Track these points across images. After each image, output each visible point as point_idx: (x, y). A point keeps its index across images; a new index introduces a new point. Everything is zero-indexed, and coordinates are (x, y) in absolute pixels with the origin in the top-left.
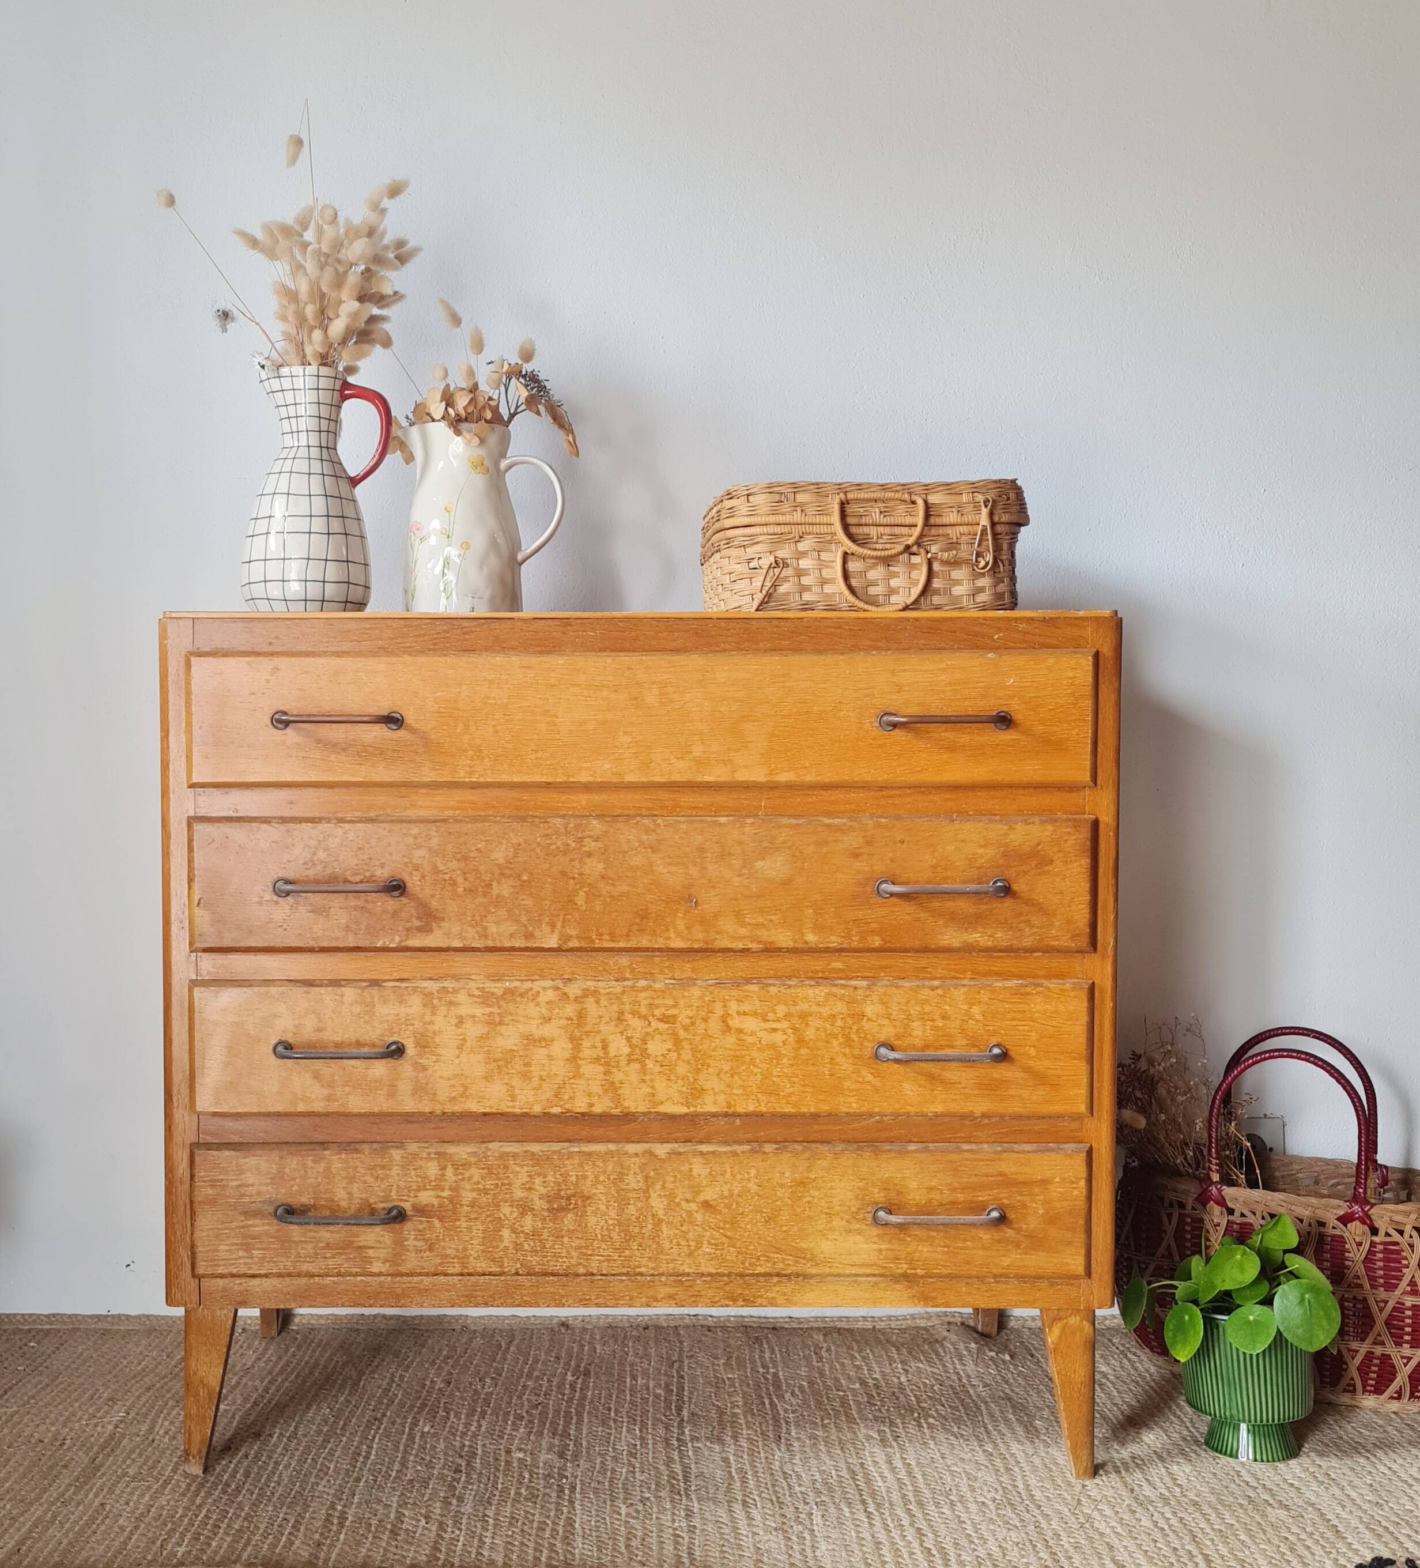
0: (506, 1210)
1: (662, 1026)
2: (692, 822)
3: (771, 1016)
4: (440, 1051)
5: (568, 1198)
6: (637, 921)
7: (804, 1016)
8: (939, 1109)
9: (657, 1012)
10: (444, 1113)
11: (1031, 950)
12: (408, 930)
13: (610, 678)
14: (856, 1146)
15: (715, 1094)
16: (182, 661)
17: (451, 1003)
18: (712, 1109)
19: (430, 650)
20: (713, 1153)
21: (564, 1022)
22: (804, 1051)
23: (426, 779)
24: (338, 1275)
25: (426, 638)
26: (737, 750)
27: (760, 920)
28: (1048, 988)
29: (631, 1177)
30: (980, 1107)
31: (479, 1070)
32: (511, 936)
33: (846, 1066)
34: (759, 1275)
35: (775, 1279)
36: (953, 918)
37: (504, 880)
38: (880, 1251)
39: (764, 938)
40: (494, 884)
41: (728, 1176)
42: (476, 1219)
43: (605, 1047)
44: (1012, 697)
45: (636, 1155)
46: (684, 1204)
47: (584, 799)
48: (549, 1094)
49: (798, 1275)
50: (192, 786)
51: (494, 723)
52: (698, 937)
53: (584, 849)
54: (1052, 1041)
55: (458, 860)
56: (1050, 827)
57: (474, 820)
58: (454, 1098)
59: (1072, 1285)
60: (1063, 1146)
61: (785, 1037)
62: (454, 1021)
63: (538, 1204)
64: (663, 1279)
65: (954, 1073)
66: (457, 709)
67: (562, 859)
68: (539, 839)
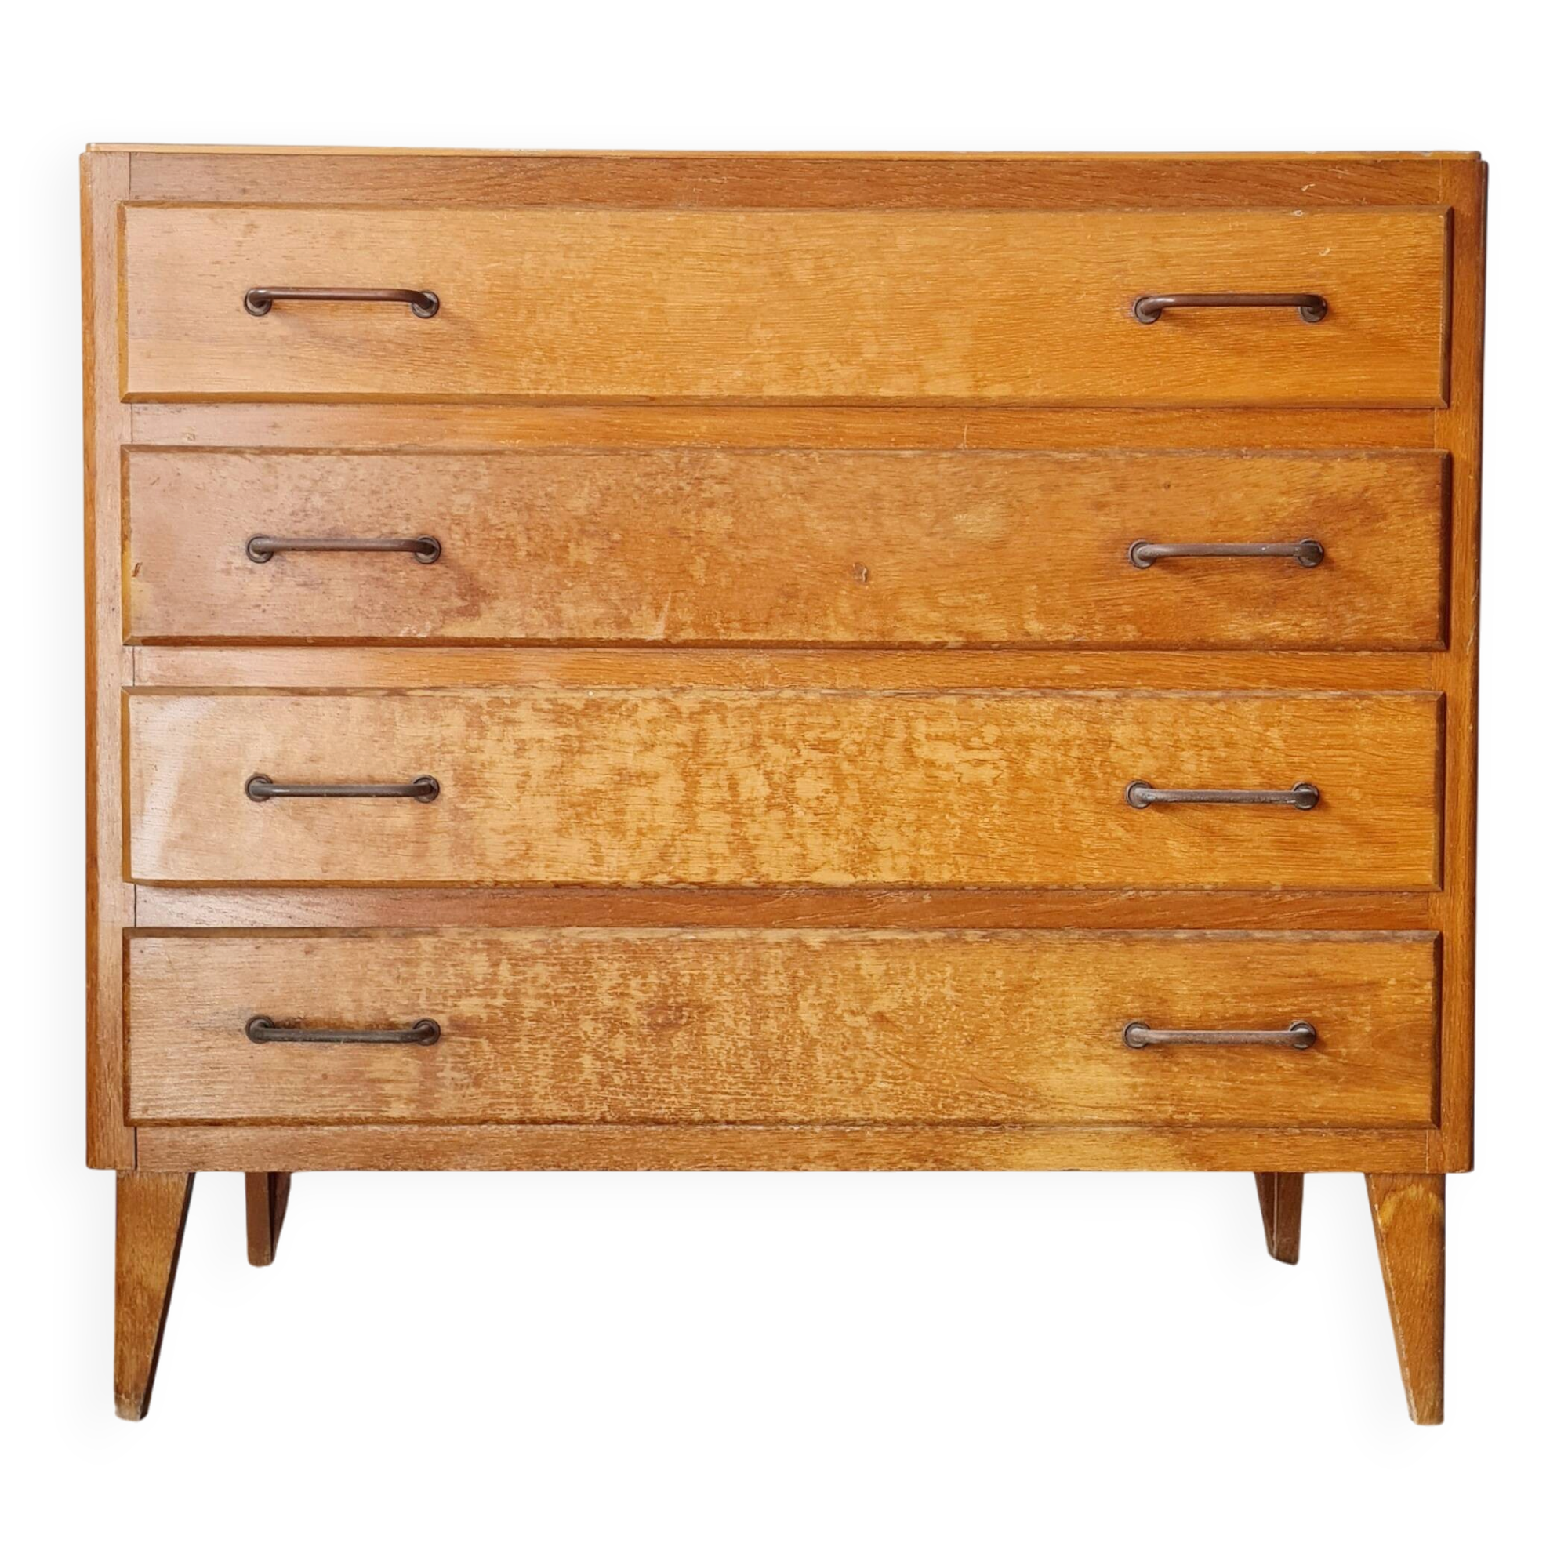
0: (587, 1025)
1: (817, 756)
2: (861, 456)
3: (976, 741)
4: (490, 791)
5: (679, 1009)
6: (781, 601)
7: (1023, 742)
8: (1221, 878)
9: (810, 736)
10: (497, 883)
11: (1353, 648)
12: (445, 613)
13: (743, 244)
14: (1099, 933)
15: (894, 855)
16: (114, 213)
17: (508, 721)
18: (889, 877)
19: (479, 202)
20: (891, 942)
21: (673, 750)
22: (1023, 794)
23: (473, 391)
24: (340, 1122)
25: (473, 185)
26: (926, 351)
27: (962, 600)
28: (1379, 702)
29: (770, 977)
30: (1279, 876)
31: (549, 820)
32: (596, 623)
33: (1085, 815)
34: (957, 1123)
35: (981, 1130)
36: (1241, 599)
37: (585, 540)
38: (1134, 1086)
39: (967, 628)
40: (572, 545)
41: (912, 976)
42: (543, 1038)
43: (733, 787)
44: (1326, 274)
45: (778, 944)
46: (847, 1018)
47: (703, 424)
48: (651, 856)
49: (1014, 1123)
50: (128, 399)
51: (571, 308)
52: (870, 627)
53: (704, 495)
54: (1384, 778)
55: (519, 511)
56: (1383, 465)
57: (542, 452)
58: (512, 861)
59: (1412, 1137)
60: (1399, 933)
61: (995, 773)
62: (512, 747)
63: (635, 1017)
64: (818, 1129)
65: (1246, 826)
66: (517, 287)
67: (671, 509)
68: (637, 480)
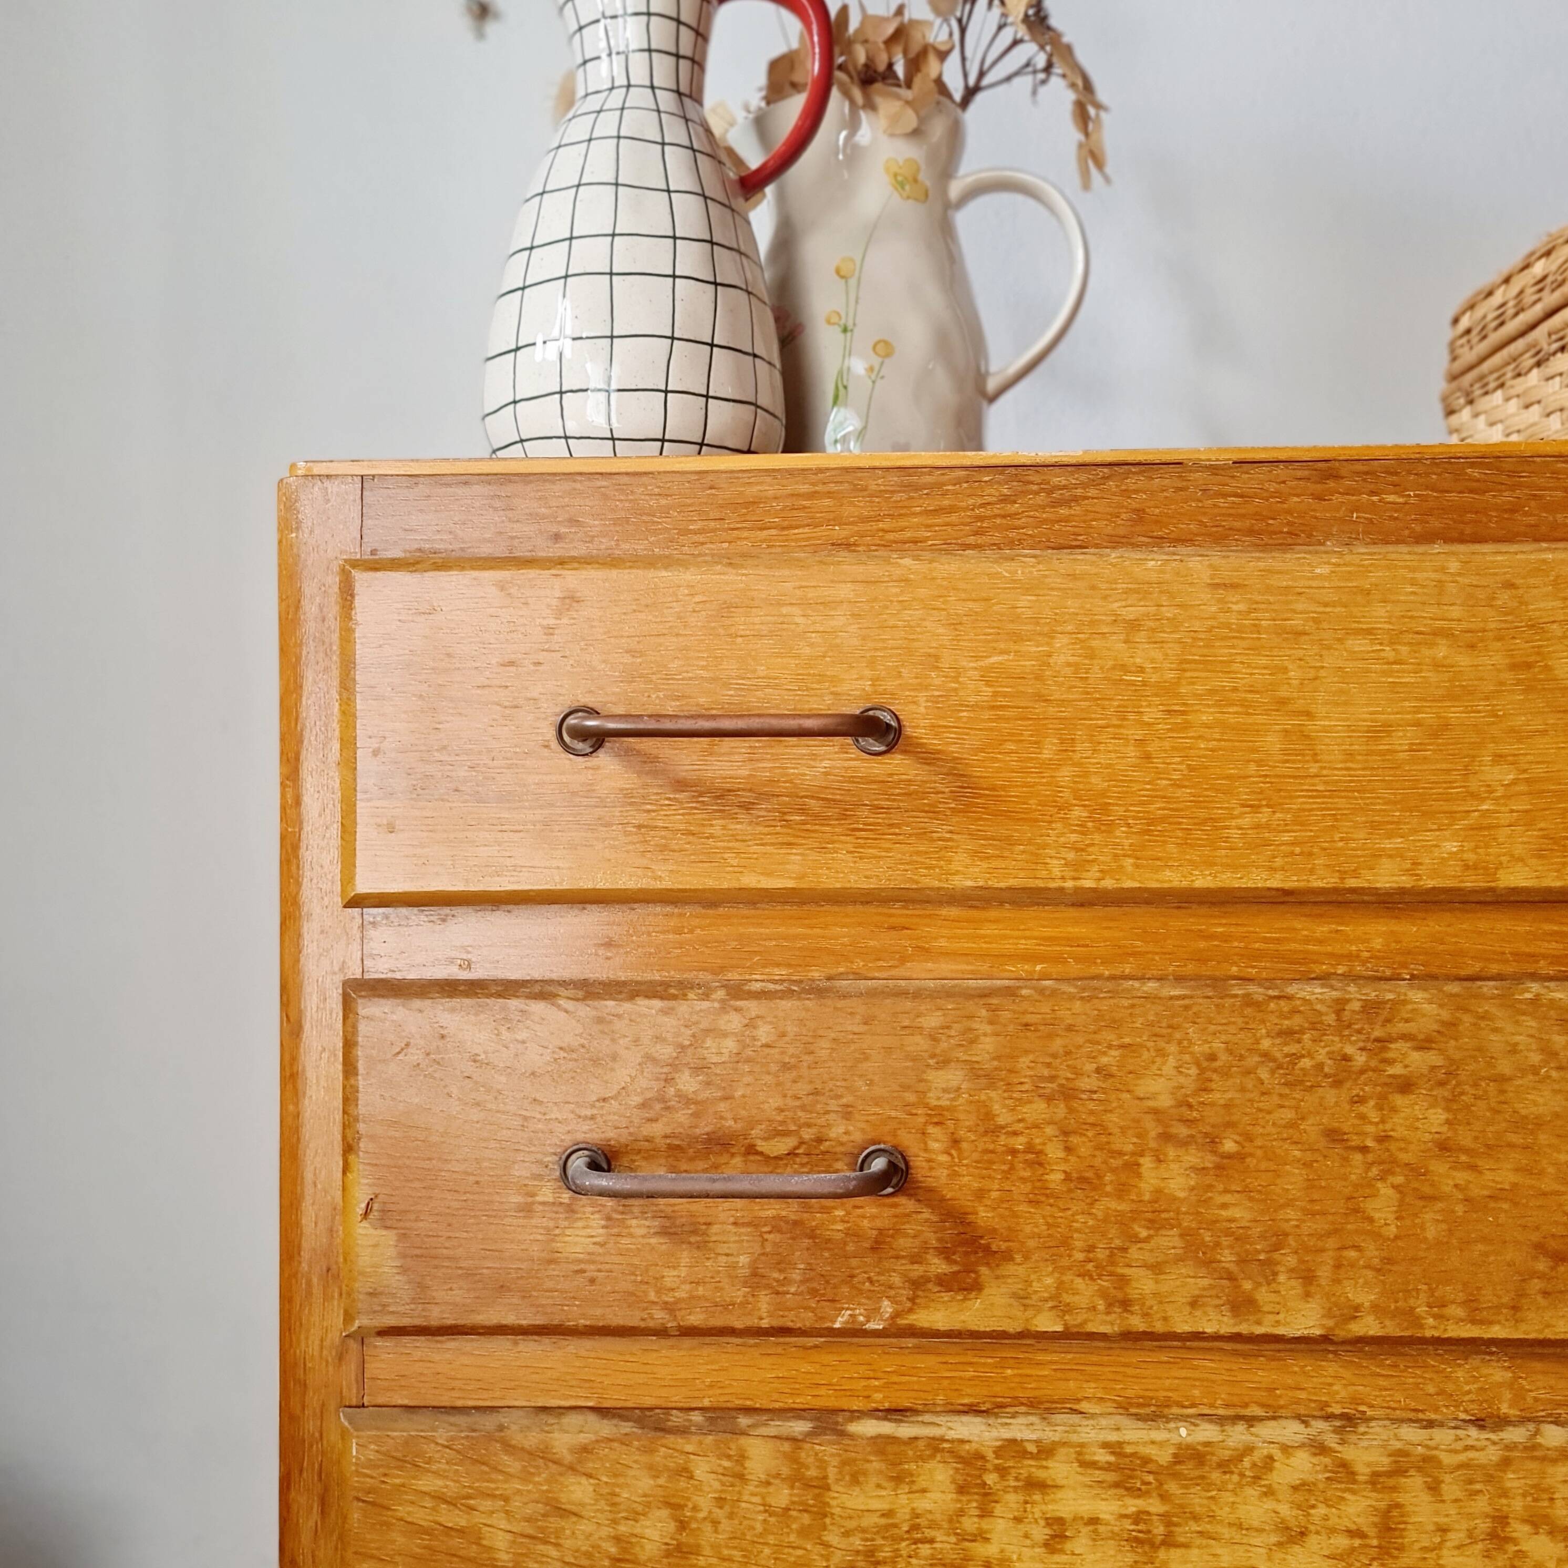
6: (1541, 1266)
12: (917, 1284)
13: (1456, 612)
16: (333, 581)
17: (1034, 1485)
19: (966, 547)
21: (1342, 1542)
23: (961, 882)
25: (954, 518)
32: (1193, 1303)
37: (1171, 1152)
40: (1147, 1162)
47: (1378, 934)
50: (356, 902)
51: (1139, 734)
53: (1391, 1071)
55: (1049, 1099)
62: (1040, 1533)
66: (1041, 698)
67: (1330, 1095)
68: (1266, 1044)
